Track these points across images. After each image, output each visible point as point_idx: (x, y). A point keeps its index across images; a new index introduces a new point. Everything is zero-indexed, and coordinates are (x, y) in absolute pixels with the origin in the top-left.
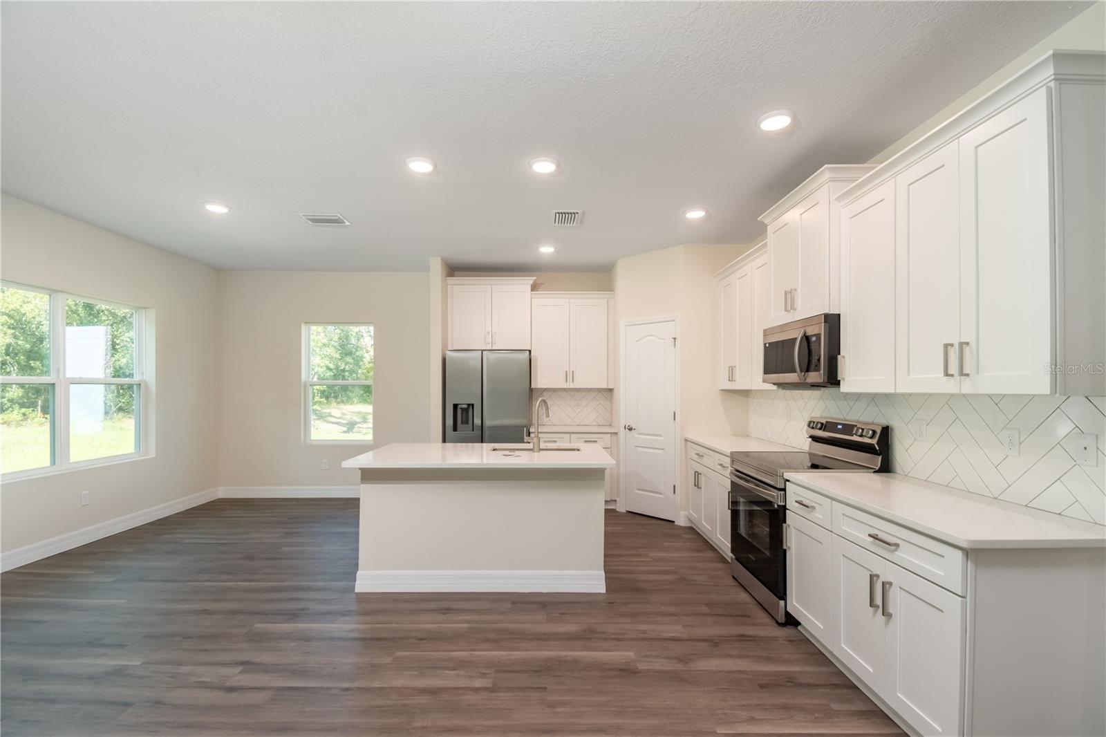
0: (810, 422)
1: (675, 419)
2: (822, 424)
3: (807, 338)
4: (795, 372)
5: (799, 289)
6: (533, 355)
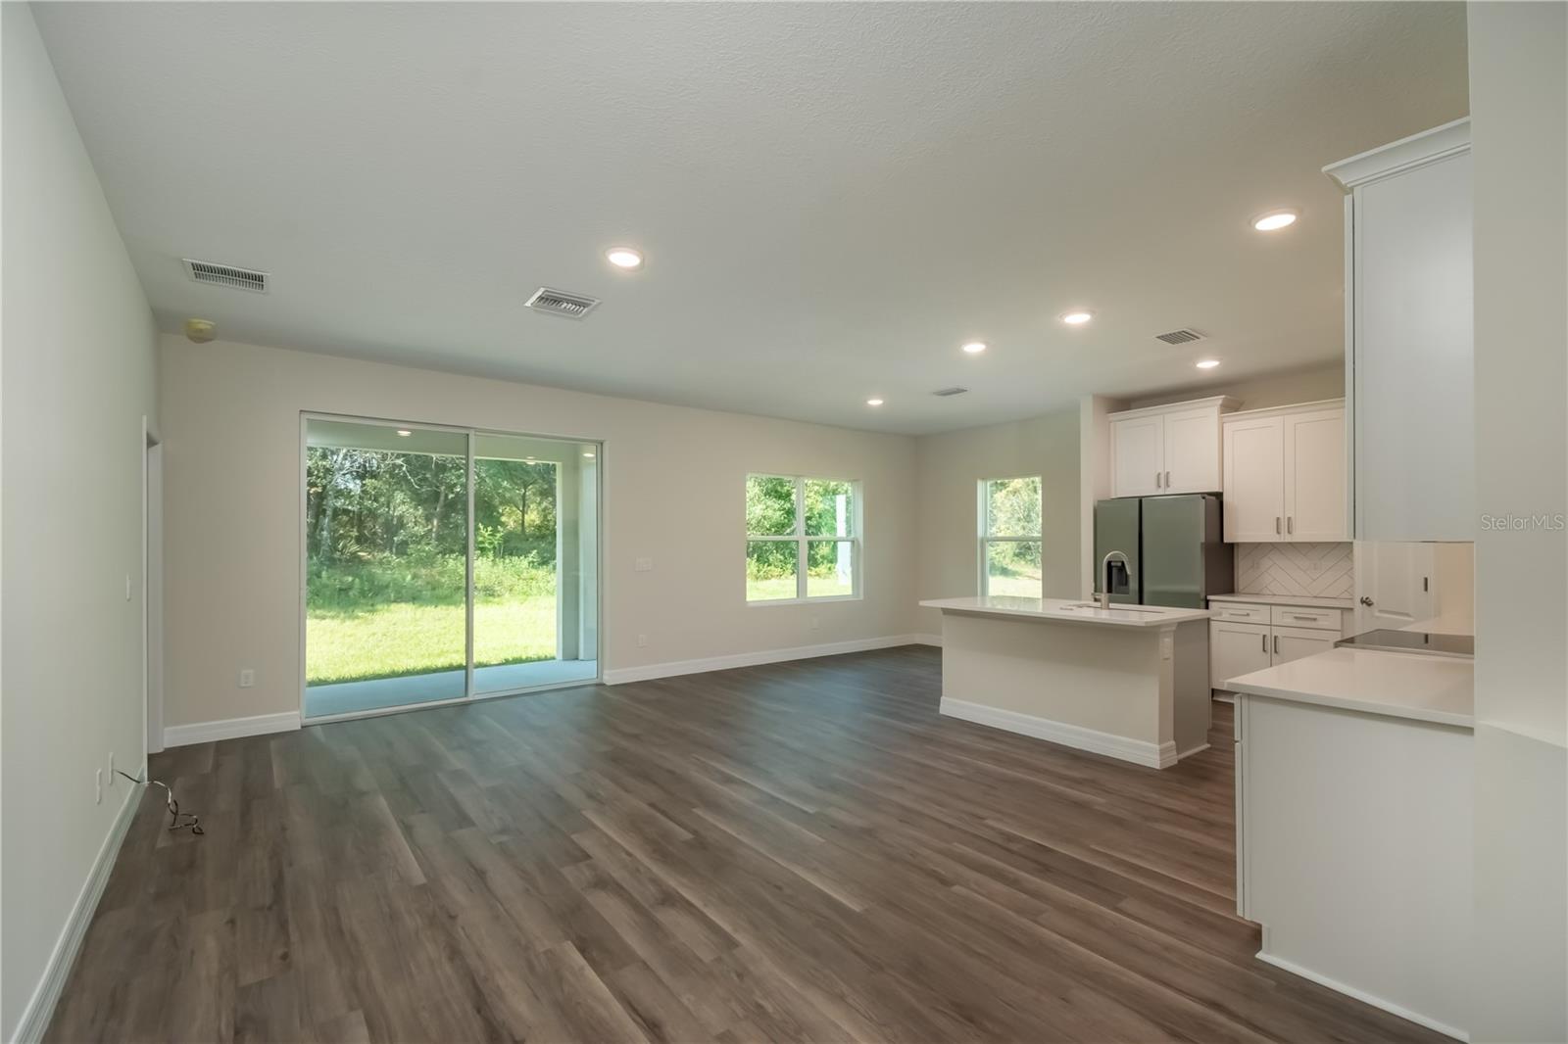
1: (1426, 590)
6: (1226, 498)
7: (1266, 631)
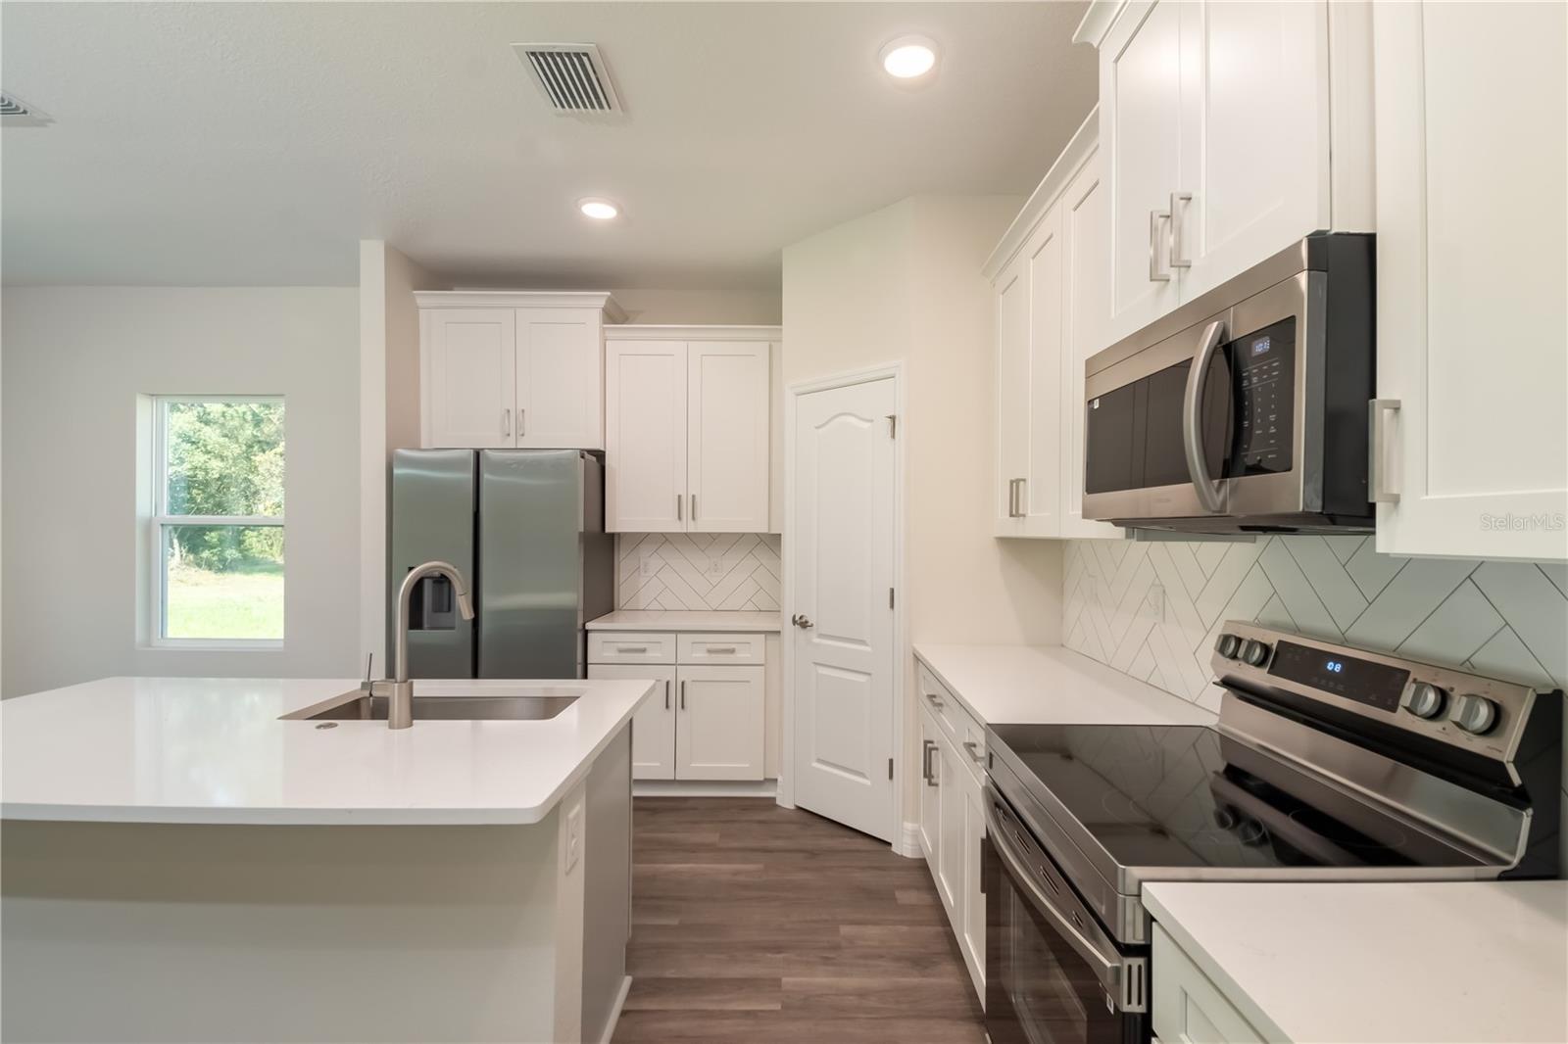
0: (1225, 639)
1: (892, 606)
2: (1266, 649)
3: (1228, 351)
4: (1185, 478)
5: (1200, 195)
6: (610, 462)
7: (668, 674)
